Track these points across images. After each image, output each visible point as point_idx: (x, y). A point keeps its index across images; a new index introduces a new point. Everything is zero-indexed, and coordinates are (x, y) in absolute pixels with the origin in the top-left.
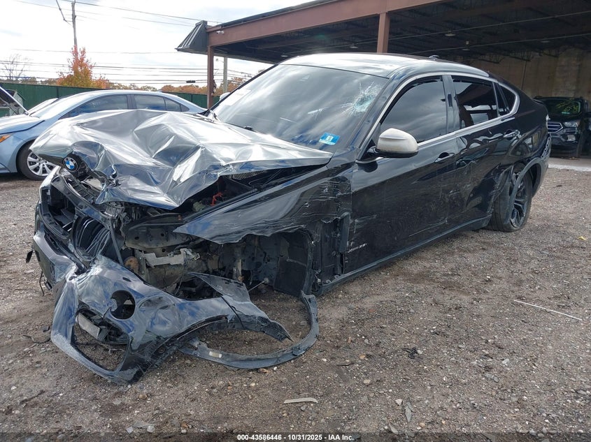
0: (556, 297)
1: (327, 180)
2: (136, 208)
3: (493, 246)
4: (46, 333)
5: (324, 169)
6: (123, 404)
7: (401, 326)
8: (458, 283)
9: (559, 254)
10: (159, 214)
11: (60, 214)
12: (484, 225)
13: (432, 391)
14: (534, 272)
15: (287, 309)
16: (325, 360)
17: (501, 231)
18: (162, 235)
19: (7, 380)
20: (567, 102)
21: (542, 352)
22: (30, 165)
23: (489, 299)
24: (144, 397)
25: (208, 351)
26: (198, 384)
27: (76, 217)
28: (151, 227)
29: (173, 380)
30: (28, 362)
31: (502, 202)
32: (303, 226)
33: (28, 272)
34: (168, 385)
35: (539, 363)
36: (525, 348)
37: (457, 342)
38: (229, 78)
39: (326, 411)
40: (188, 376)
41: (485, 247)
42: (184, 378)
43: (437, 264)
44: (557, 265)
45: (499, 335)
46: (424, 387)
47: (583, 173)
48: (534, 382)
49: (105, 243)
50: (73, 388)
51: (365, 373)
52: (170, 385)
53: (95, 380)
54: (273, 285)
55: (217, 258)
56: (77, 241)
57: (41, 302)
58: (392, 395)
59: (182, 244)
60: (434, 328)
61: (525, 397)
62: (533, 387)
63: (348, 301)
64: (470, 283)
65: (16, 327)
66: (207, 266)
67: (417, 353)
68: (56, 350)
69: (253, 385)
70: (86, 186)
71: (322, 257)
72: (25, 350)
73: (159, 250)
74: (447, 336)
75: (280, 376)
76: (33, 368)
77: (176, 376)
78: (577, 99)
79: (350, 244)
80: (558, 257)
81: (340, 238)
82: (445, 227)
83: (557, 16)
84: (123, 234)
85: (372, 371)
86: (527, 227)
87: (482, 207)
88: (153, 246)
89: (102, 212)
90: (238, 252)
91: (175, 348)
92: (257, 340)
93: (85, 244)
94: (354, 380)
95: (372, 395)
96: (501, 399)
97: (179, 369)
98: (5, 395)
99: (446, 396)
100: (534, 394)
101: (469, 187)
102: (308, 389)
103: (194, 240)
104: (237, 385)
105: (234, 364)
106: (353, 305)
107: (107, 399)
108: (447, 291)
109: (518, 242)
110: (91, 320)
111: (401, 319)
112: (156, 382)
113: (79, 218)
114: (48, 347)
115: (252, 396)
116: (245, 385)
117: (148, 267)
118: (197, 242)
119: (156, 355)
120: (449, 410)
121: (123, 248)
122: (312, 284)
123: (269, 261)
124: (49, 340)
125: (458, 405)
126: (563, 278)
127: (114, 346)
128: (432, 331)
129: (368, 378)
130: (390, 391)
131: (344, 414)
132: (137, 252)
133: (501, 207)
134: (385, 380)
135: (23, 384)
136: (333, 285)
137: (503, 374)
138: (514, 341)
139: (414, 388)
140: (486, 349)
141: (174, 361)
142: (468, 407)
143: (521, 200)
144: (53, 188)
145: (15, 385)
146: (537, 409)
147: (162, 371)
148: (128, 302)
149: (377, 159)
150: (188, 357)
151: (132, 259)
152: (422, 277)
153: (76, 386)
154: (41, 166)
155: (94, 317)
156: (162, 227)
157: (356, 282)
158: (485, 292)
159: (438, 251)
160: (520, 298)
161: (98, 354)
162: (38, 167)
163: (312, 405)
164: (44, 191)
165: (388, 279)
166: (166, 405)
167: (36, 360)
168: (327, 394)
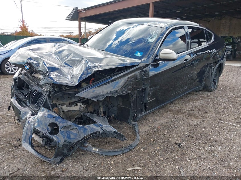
0: (235, 119)
1: (139, 71)
2: (57, 86)
3: (205, 98)
4: (19, 142)
5: (138, 67)
6: (56, 173)
7: (173, 134)
8: (194, 114)
9: (233, 100)
10: (67, 88)
11: (22, 89)
12: (201, 89)
13: (190, 162)
14: (224, 108)
15: (123, 128)
16: (142, 150)
17: (207, 91)
18: (69, 97)
19: (2, 164)
20: (226, 38)
21: (234, 143)
22: (6, 68)
23: (207, 120)
24: (65, 170)
25: (92, 148)
26: (88, 163)
27: (30, 90)
28: (63, 94)
29: (77, 161)
30: (11, 155)
31: (208, 79)
32: (129, 92)
33: (9, 115)
34: (75, 164)
35: (234, 148)
36: (227, 141)
37: (198, 140)
38: (87, 31)
39: (146, 173)
40: (83, 159)
41: (202, 98)
42: (82, 160)
43: (183, 106)
44: (233, 105)
45: (215, 136)
46: (187, 160)
47: (235, 67)
48: (233, 156)
49: (44, 101)
50: (32, 167)
51: (160, 155)
52: (76, 164)
53: (42, 162)
54: (116, 117)
55: (92, 106)
56: (30, 101)
57: (15, 128)
58: (174, 164)
59: (78, 101)
60: (187, 134)
61: (231, 163)
62: (233, 159)
63: (148, 123)
64: (198, 114)
65: (5, 140)
66: (88, 110)
67: (181, 145)
68: (23, 150)
69: (112, 162)
70: (34, 77)
71: (137, 105)
72: (10, 150)
73: (68, 104)
74: (193, 137)
75: (124, 158)
76: (14, 158)
77: (78, 160)
78: (231, 37)
79: (148, 99)
80: (233, 102)
81: (145, 96)
82: (186, 90)
83: (222, 3)
84: (52, 98)
85: (163, 154)
86: (218, 89)
87: (200, 82)
88: (65, 102)
89: (41, 88)
90: (101, 103)
91: (77, 147)
92: (111, 142)
93: (34, 102)
94: (156, 159)
95: (165, 165)
96: (221, 165)
97: (79, 156)
98: (2, 172)
99: (197, 164)
100: (235, 162)
101: (195, 73)
102: (137, 163)
103: (83, 99)
104: (105, 163)
105: (104, 153)
106: (150, 125)
107: (48, 171)
108: (189, 118)
109: (215, 96)
110: (38, 135)
111: (172, 130)
112: (69, 163)
113: (31, 91)
114: (20, 148)
115: (113, 167)
116: (109, 163)
117: (63, 111)
118: (84, 100)
119: (69, 150)
120: (200, 171)
121: (52, 104)
122: (133, 116)
123: (113, 107)
124: (20, 145)
125: (203, 168)
126: (237, 110)
127: (50, 147)
128: (186, 135)
129: (162, 157)
130: (173, 163)
131: (154, 174)
132: (58, 105)
133: (208, 81)
134: (169, 158)
135: (10, 166)
136: (142, 116)
137: (220, 153)
138: (221, 138)
139: (183, 161)
140: (210, 143)
141: (76, 153)
142: (208, 169)
143: (215, 78)
144: (19, 78)
145: (6, 166)
146: (237, 168)
147: (72, 157)
148: (56, 127)
149: (159, 62)
150: (82, 151)
151: (56, 108)
152: (178, 112)
153: (34, 166)
154: (11, 69)
155: (39, 134)
156: (68, 94)
157: (150, 115)
158: (205, 117)
159: (183, 100)
160: (220, 120)
161: (42, 151)
162: (10, 69)
163: (139, 170)
164: (15, 79)
165: (164, 113)
166: (75, 173)
167: (15, 154)
168: (145, 165)
